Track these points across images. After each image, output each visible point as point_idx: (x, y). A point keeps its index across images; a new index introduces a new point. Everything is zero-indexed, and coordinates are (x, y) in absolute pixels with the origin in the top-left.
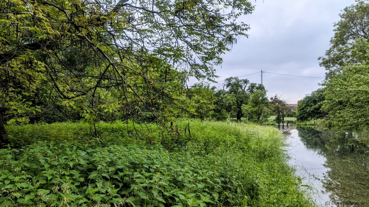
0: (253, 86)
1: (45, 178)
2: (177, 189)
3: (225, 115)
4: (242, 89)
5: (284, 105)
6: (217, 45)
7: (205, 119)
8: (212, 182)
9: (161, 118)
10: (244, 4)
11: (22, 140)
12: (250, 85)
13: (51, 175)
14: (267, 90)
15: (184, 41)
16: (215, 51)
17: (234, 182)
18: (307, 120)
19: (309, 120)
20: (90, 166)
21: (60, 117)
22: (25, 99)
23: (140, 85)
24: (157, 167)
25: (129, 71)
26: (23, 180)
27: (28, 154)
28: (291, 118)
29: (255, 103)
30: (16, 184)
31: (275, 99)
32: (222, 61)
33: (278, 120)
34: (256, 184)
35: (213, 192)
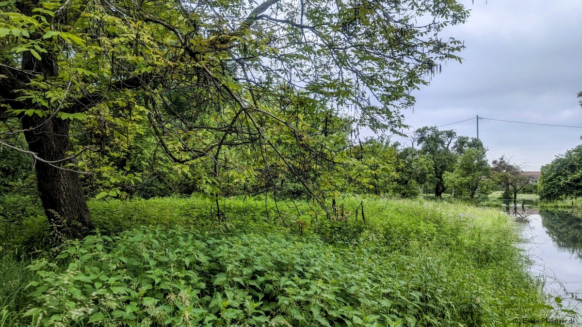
0: (462, 142)
1: (150, 280)
2: (349, 307)
3: (416, 189)
4: (443, 147)
5: (517, 173)
6: (406, 75)
7: (382, 194)
8: (405, 299)
9: (317, 194)
10: (452, 8)
11: (111, 223)
12: (457, 139)
13: (159, 277)
14: (486, 149)
15: (352, 70)
16: (403, 85)
17: (439, 300)
18: (559, 199)
19: (562, 199)
20: (214, 265)
21: (161, 189)
22: (113, 163)
23: (286, 140)
24: (316, 271)
25: (270, 120)
26: (119, 283)
27: (125, 244)
28: (529, 195)
29: (466, 169)
30: (110, 288)
31: (501, 162)
32: (415, 101)
33: (506, 198)
34: (476, 304)
35: (406, 313)
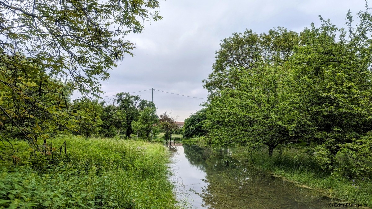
0: (143, 103)
3: (114, 132)
4: (133, 106)
5: (173, 122)
7: (91, 135)
12: (141, 101)
14: (156, 108)
15: (68, 51)
16: (102, 65)
17: (109, 203)
18: (192, 138)
23: (6, 96)
28: (178, 135)
29: (144, 120)
32: (109, 76)
34: (133, 203)
